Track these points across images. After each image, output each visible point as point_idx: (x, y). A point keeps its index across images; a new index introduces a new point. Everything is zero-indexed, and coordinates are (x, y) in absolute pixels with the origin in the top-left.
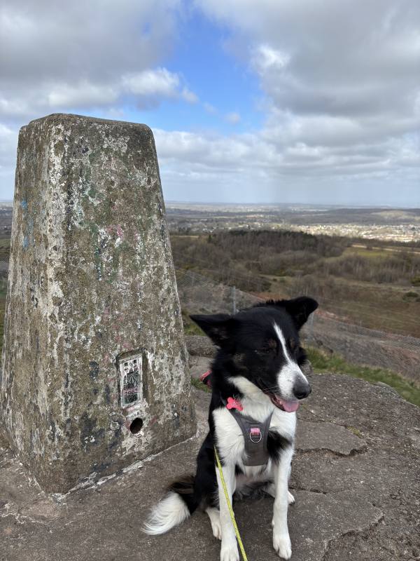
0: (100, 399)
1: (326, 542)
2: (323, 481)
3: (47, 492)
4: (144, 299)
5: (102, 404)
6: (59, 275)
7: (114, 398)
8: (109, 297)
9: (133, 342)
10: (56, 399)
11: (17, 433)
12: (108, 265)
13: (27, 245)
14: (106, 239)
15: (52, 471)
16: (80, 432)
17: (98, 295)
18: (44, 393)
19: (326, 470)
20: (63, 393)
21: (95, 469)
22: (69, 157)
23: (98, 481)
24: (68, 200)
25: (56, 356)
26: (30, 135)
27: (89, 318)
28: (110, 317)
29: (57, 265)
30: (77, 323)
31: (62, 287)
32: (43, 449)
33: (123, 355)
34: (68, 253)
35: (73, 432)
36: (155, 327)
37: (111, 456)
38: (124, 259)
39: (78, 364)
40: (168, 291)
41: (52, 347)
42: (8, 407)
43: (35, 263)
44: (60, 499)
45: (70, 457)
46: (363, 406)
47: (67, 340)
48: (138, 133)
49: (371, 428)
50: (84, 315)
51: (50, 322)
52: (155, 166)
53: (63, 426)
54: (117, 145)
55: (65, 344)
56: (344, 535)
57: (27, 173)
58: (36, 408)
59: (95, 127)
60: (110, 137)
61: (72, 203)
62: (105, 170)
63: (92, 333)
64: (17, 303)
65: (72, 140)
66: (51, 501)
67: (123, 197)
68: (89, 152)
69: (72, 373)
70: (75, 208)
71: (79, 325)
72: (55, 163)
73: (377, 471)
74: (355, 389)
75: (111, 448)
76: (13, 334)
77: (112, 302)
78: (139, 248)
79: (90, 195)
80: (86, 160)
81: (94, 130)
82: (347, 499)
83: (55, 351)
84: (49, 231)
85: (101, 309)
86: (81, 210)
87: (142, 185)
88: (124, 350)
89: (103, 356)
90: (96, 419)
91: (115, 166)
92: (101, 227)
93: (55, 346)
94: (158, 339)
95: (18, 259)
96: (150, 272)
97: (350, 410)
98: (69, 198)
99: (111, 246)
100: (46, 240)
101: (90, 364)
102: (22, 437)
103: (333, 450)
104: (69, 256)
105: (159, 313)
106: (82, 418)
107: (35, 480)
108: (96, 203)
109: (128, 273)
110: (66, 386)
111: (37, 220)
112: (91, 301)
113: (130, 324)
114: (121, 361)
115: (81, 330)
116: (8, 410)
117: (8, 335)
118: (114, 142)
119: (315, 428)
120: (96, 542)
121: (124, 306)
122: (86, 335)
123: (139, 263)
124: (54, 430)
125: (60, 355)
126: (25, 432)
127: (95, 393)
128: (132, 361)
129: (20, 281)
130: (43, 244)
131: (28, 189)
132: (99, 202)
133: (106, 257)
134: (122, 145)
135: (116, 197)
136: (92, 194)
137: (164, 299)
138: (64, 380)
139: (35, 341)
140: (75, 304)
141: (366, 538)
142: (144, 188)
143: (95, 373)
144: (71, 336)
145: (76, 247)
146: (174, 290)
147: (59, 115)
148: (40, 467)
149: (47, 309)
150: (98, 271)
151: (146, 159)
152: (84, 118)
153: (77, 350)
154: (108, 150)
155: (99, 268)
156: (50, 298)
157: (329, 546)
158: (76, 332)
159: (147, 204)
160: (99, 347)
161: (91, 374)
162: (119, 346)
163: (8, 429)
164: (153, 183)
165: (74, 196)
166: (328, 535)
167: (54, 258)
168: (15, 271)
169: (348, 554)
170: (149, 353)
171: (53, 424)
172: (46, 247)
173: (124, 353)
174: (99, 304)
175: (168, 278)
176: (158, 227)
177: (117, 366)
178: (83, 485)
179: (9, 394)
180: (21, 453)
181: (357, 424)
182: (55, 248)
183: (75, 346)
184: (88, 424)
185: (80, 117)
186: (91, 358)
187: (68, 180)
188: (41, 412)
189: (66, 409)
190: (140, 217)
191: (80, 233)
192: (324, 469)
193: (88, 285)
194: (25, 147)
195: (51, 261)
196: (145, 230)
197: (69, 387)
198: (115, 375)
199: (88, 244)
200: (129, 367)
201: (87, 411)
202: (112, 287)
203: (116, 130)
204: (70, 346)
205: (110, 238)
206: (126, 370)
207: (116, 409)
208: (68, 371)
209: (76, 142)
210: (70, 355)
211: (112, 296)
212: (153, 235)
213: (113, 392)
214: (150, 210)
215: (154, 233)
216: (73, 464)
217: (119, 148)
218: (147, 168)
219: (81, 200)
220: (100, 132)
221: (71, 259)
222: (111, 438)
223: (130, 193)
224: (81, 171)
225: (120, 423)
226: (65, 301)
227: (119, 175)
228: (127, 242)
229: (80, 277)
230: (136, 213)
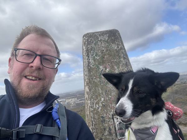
0: (107, 133)
5: (108, 135)
6: (87, 84)
7: (113, 133)
8: (106, 91)
12: (104, 79)
14: (103, 70)
17: (102, 90)
20: (92, 129)
22: (87, 46)
24: (88, 59)
25: (88, 113)
27: (99, 99)
28: (107, 98)
30: (95, 101)
31: (88, 88)
33: (115, 114)
34: (89, 76)
39: (96, 117)
47: (91, 107)
48: (112, 32)
50: (97, 98)
51: (86, 101)
60: (101, 36)
61: (89, 59)
62: (100, 47)
63: (101, 105)
67: (108, 54)
68: (94, 43)
69: (94, 121)
70: (91, 61)
71: (95, 102)
72: (84, 49)
78: (116, 71)
80: (93, 45)
81: (95, 35)
84: (84, 70)
85: (103, 95)
86: (93, 61)
89: (106, 114)
91: (104, 45)
92: (101, 66)
93: (88, 109)
98: (88, 58)
99: (105, 72)
101: (101, 117)
108: (98, 58)
110: (92, 126)
112: (99, 92)
114: (114, 117)
115: (96, 103)
118: (103, 37)
121: (113, 94)
122: (98, 105)
125: (90, 113)
127: (105, 130)
134: (106, 37)
135: (105, 55)
136: (96, 55)
138: (91, 123)
140: (93, 93)
142: (116, 50)
143: (103, 121)
144: (93, 106)
145: (92, 74)
149: (85, 96)
150: (101, 81)
151: (116, 40)
152: (92, 33)
153: (95, 111)
154: (101, 40)
156: (86, 92)
158: (94, 104)
159: (118, 55)
160: (104, 111)
161: (102, 121)
162: (112, 110)
164: (120, 47)
165: (90, 57)
174: (102, 93)
176: (124, 62)
177: (113, 118)
183: (94, 109)
185: (90, 33)
186: (101, 115)
187: (88, 53)
190: (116, 60)
191: (93, 69)
193: (97, 87)
195: (85, 79)
196: (118, 64)
197: (93, 126)
198: (112, 123)
199: (96, 72)
200: (119, 120)
201: (102, 138)
202: (107, 87)
203: (103, 33)
204: (93, 110)
205: (104, 69)
206: (118, 121)
207: (115, 138)
208: (92, 119)
209: (89, 40)
210: (93, 113)
211: (107, 90)
212: (122, 66)
213: (112, 130)
214: (120, 57)
215: (123, 65)
217: (105, 39)
218: (117, 43)
219: (93, 58)
220: (97, 35)
221: (90, 78)
223: (111, 53)
224: (92, 49)
226: (90, 93)
227: (106, 47)
228: (111, 70)
229: (94, 84)
230: (114, 59)
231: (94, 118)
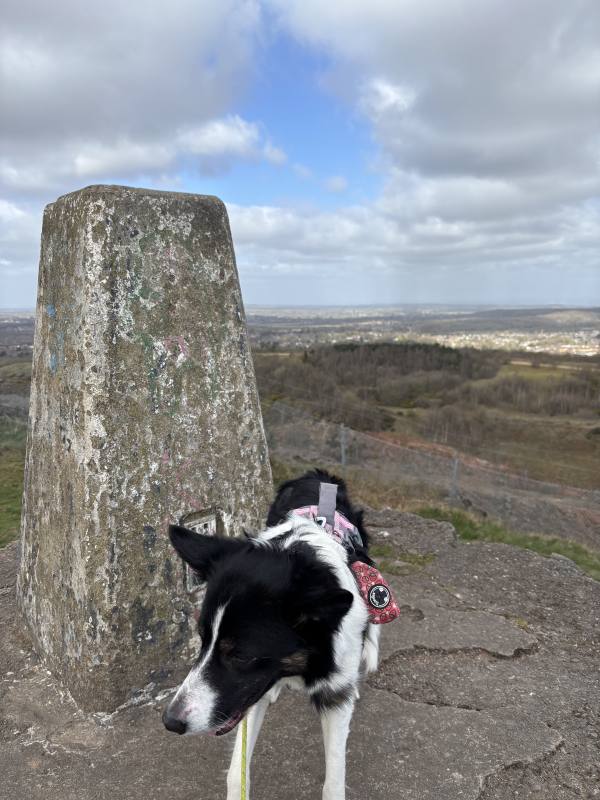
0: (157, 579)
1: (481, 779)
2: (475, 693)
3: (86, 711)
4: (218, 439)
5: (161, 585)
6: (100, 407)
7: (177, 578)
8: (169, 435)
9: (202, 498)
10: (97, 579)
11: (43, 629)
12: (167, 391)
13: (56, 367)
14: (164, 355)
15: (93, 681)
16: (131, 625)
17: (154, 433)
18: (80, 571)
19: (479, 678)
20: (107, 571)
21: (152, 677)
22: (112, 243)
23: (156, 696)
24: (112, 303)
25: (96, 519)
26: (58, 216)
27: (142, 466)
28: (171, 464)
29: (98, 392)
30: (126, 472)
31: (104, 423)
32: (80, 650)
33: (189, 517)
34: (112, 375)
35: (121, 625)
36: (234, 477)
37: (174, 659)
38: (189, 383)
39: (127, 529)
40: (251, 426)
41: (91, 506)
42: (30, 592)
43: (66, 390)
44: (104, 720)
45: (118, 660)
46: (532, 587)
47: (111, 497)
48: (206, 208)
49: (542, 618)
50: (135, 462)
51: (88, 473)
52: (230, 254)
53: (108, 618)
54: (177, 226)
55: (108, 502)
56: (507, 768)
57: (55, 268)
58: (70, 592)
59: (147, 201)
60: (168, 215)
61: (117, 307)
62: (161, 261)
63: (146, 487)
64: (42, 447)
65: (115, 219)
66: (91, 724)
67: (187, 296)
68: (139, 237)
69: (118, 543)
70: (121, 313)
71: (128, 476)
72: (94, 252)
73: (553, 679)
74: (518, 563)
75: (174, 648)
76: (37, 491)
77: (173, 442)
78: (209, 367)
79: (142, 295)
80: (135, 247)
81: (146, 207)
82: (510, 718)
83: (95, 512)
84: (86, 345)
85: (158, 452)
86: (130, 315)
87: (213, 279)
88: (190, 510)
89: (162, 519)
90: (153, 608)
91: (175, 255)
92: (157, 340)
93: (96, 505)
94: (237, 495)
95: (42, 386)
96: (225, 400)
97: (512, 593)
98: (113, 300)
99: (171, 365)
100: (82, 359)
101: (144, 530)
102: (50, 634)
103: (489, 649)
104: (114, 380)
105: (238, 457)
106: (134, 606)
107: (69, 694)
108: (150, 306)
109: (194, 403)
110: (112, 561)
111: (69, 331)
112: (144, 442)
113: (198, 474)
114: (186, 525)
115: (131, 482)
116: (31, 598)
117: (29, 492)
118: (173, 221)
119: (462, 620)
120: (156, 779)
121: (191, 447)
122: (138, 490)
123: (209, 387)
124: (95, 623)
125: (103, 517)
126: (54, 627)
127: (152, 571)
128: (201, 525)
129: (45, 415)
130: (77, 364)
131: (57, 287)
132: (154, 305)
133: (164, 380)
134: (184, 225)
135: (177, 297)
136: (144, 293)
137: (245, 438)
138: (107, 552)
139: (67, 498)
140: (123, 445)
141: (538, 772)
142: (215, 284)
143: (150, 542)
144: (117, 491)
145: (122, 367)
146: (258, 425)
147: (98, 187)
148: (76, 675)
149: (84, 453)
150: (154, 399)
151: (217, 243)
152: (133, 189)
153: (126, 510)
154: (165, 233)
155: (155, 396)
156: (88, 437)
157: (486, 784)
158: (125, 485)
159: (220, 305)
160: (156, 506)
161: (145, 543)
162: (183, 504)
163: (31, 624)
164: (227, 276)
165: (120, 297)
166: (484, 768)
167: (93, 382)
168: (39, 403)
169: (514, 794)
170: (225, 515)
171: (93, 614)
172: (82, 368)
173: (190, 515)
174: (155, 446)
175: (250, 408)
176: (235, 337)
178: (136, 700)
179: (32, 574)
180: (49, 658)
181: (522, 613)
182: (94, 369)
183: (123, 504)
184: (142, 613)
185: (126, 188)
186: (145, 521)
187: (111, 275)
188: (77, 599)
189: (111, 593)
190: (210, 324)
191: (129, 348)
192: (476, 676)
193: (140, 420)
194: (52, 233)
195: (89, 386)
196: (217, 341)
199: (140, 362)
201: (141, 596)
202: (174, 422)
203: (176, 205)
204: (116, 505)
205: (169, 354)
207: (181, 593)
208: (113, 540)
209: (121, 223)
210: (117, 517)
211: (173, 435)
212: (229, 349)
213: (175, 568)
214: (224, 315)
215: (230, 346)
216: (122, 671)
217: (181, 230)
218: (219, 257)
219: (129, 303)
220: (154, 208)
221: (116, 383)
222: (173, 634)
223: (196, 291)
224: (129, 262)
225: (186, 613)
226: (109, 442)
227: (181, 267)
228: (193, 359)
229: (129, 408)
230: (205, 319)
231: (120, 535)
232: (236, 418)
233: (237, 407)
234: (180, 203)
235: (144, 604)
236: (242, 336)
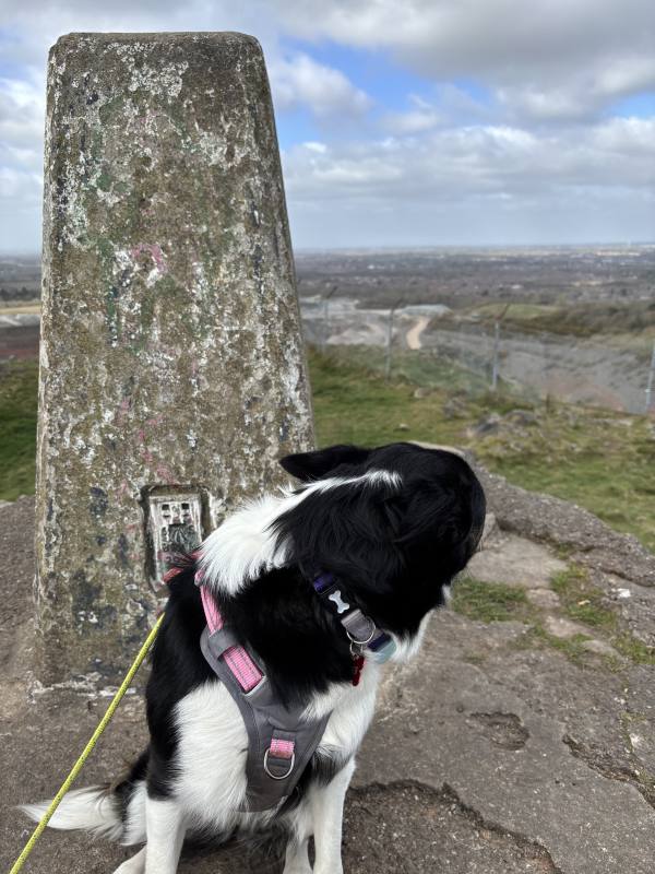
0: (107, 555)
4: (207, 393)
5: (111, 564)
6: (47, 330)
7: (134, 561)
8: (132, 378)
9: (177, 469)
10: (39, 534)
14: (129, 270)
16: (71, 599)
17: (110, 373)
20: (45, 529)
21: (97, 667)
22: (60, 115)
23: (102, 689)
24: (60, 197)
27: (92, 412)
28: (132, 416)
30: (70, 416)
31: (48, 351)
33: (158, 489)
34: (55, 292)
35: (58, 594)
36: (231, 451)
37: (127, 656)
38: (164, 310)
39: (70, 486)
40: (266, 384)
45: (54, 632)
47: (51, 442)
48: (210, 52)
50: (83, 406)
54: (160, 83)
55: (48, 448)
59: (114, 49)
60: (145, 67)
61: (65, 201)
62: (132, 136)
63: (96, 439)
65: (67, 81)
67: (170, 188)
68: (100, 103)
69: (58, 500)
70: (71, 210)
71: (73, 421)
75: (127, 643)
77: (137, 388)
78: (199, 290)
79: (100, 186)
80: (93, 118)
81: (112, 58)
85: (115, 398)
86: (82, 214)
87: (214, 162)
88: (157, 480)
89: (117, 483)
90: (102, 587)
91: (153, 128)
92: (121, 248)
94: (235, 474)
96: (221, 341)
98: (60, 192)
99: (138, 283)
101: (92, 491)
105: (240, 423)
106: (75, 578)
108: (112, 200)
109: (171, 339)
110: (49, 518)
112: (95, 381)
113: (172, 436)
114: (151, 498)
115: (76, 429)
118: (153, 76)
121: (162, 399)
122: (86, 441)
123: (197, 320)
125: (43, 465)
127: (100, 543)
128: (177, 504)
132: (117, 200)
133: (128, 304)
134: (170, 81)
135: (154, 189)
136: (105, 183)
137: (255, 399)
138: (46, 507)
140: (68, 382)
142: (217, 168)
143: (100, 508)
144: (59, 437)
145: (70, 282)
150: (111, 328)
151: (225, 106)
152: (94, 35)
153: (69, 463)
154: (140, 94)
155: (113, 324)
158: (68, 431)
159: (224, 201)
160: (108, 466)
161: (93, 508)
162: (147, 471)
164: (239, 156)
165: (69, 188)
170: (213, 498)
173: (159, 487)
174: (111, 390)
175: (266, 357)
176: (245, 247)
177: (144, 503)
178: (76, 685)
183: (65, 454)
184: (86, 590)
185: (85, 35)
186: (94, 482)
187: (58, 158)
189: (48, 555)
190: (205, 228)
191: (79, 257)
193: (91, 353)
196: (214, 254)
197: (53, 521)
198: (138, 522)
199: (94, 277)
200: (172, 513)
201: (85, 569)
202: (138, 362)
203: (159, 51)
204: (57, 454)
205: (137, 268)
206: (166, 517)
207: (139, 580)
208: (52, 494)
209: (74, 85)
210: (57, 468)
211: (137, 378)
212: (235, 267)
213: (132, 549)
214: (229, 215)
215: (236, 262)
216: (59, 646)
217: (164, 88)
218: (227, 127)
219: (83, 196)
220: (124, 60)
221: (61, 302)
222: (127, 627)
223: (186, 180)
224: (83, 140)
225: (145, 607)
226: (51, 376)
227: (163, 145)
228: (173, 277)
229: (77, 336)
230: (198, 223)
232: (240, 369)
233: (244, 352)
234: (167, 49)
235: (89, 579)
236: (258, 248)
